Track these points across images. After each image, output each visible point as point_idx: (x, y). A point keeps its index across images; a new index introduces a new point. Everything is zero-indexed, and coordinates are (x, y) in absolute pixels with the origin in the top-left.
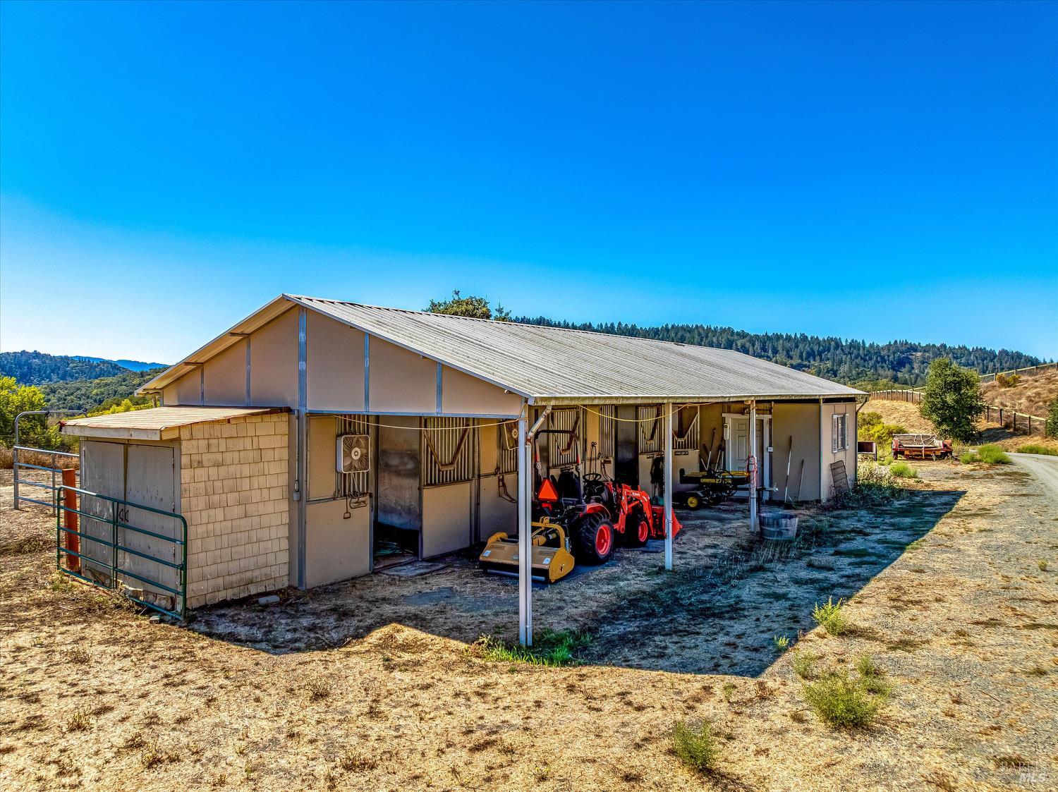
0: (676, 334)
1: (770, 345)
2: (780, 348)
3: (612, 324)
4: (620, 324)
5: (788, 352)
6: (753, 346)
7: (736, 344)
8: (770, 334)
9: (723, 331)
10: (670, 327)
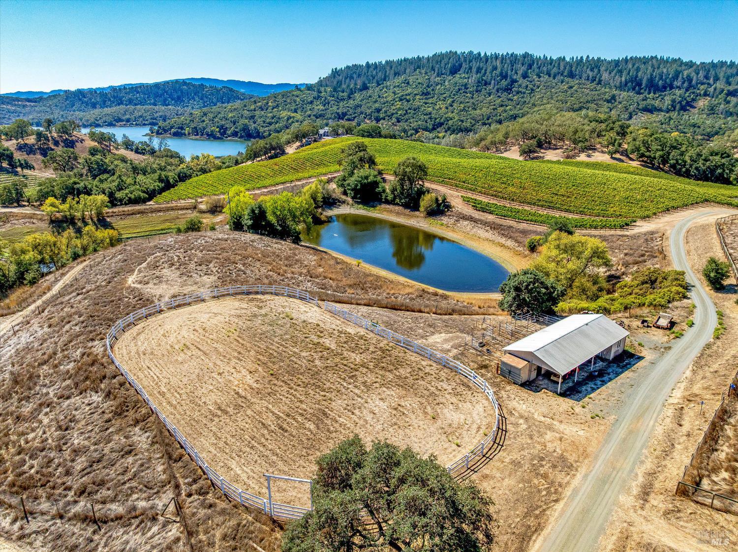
0: (633, 65)
1: (713, 73)
2: (721, 75)
3: (582, 57)
4: (588, 57)
5: (728, 79)
6: (698, 74)
7: (683, 74)
8: (715, 62)
9: (675, 61)
10: (629, 58)
